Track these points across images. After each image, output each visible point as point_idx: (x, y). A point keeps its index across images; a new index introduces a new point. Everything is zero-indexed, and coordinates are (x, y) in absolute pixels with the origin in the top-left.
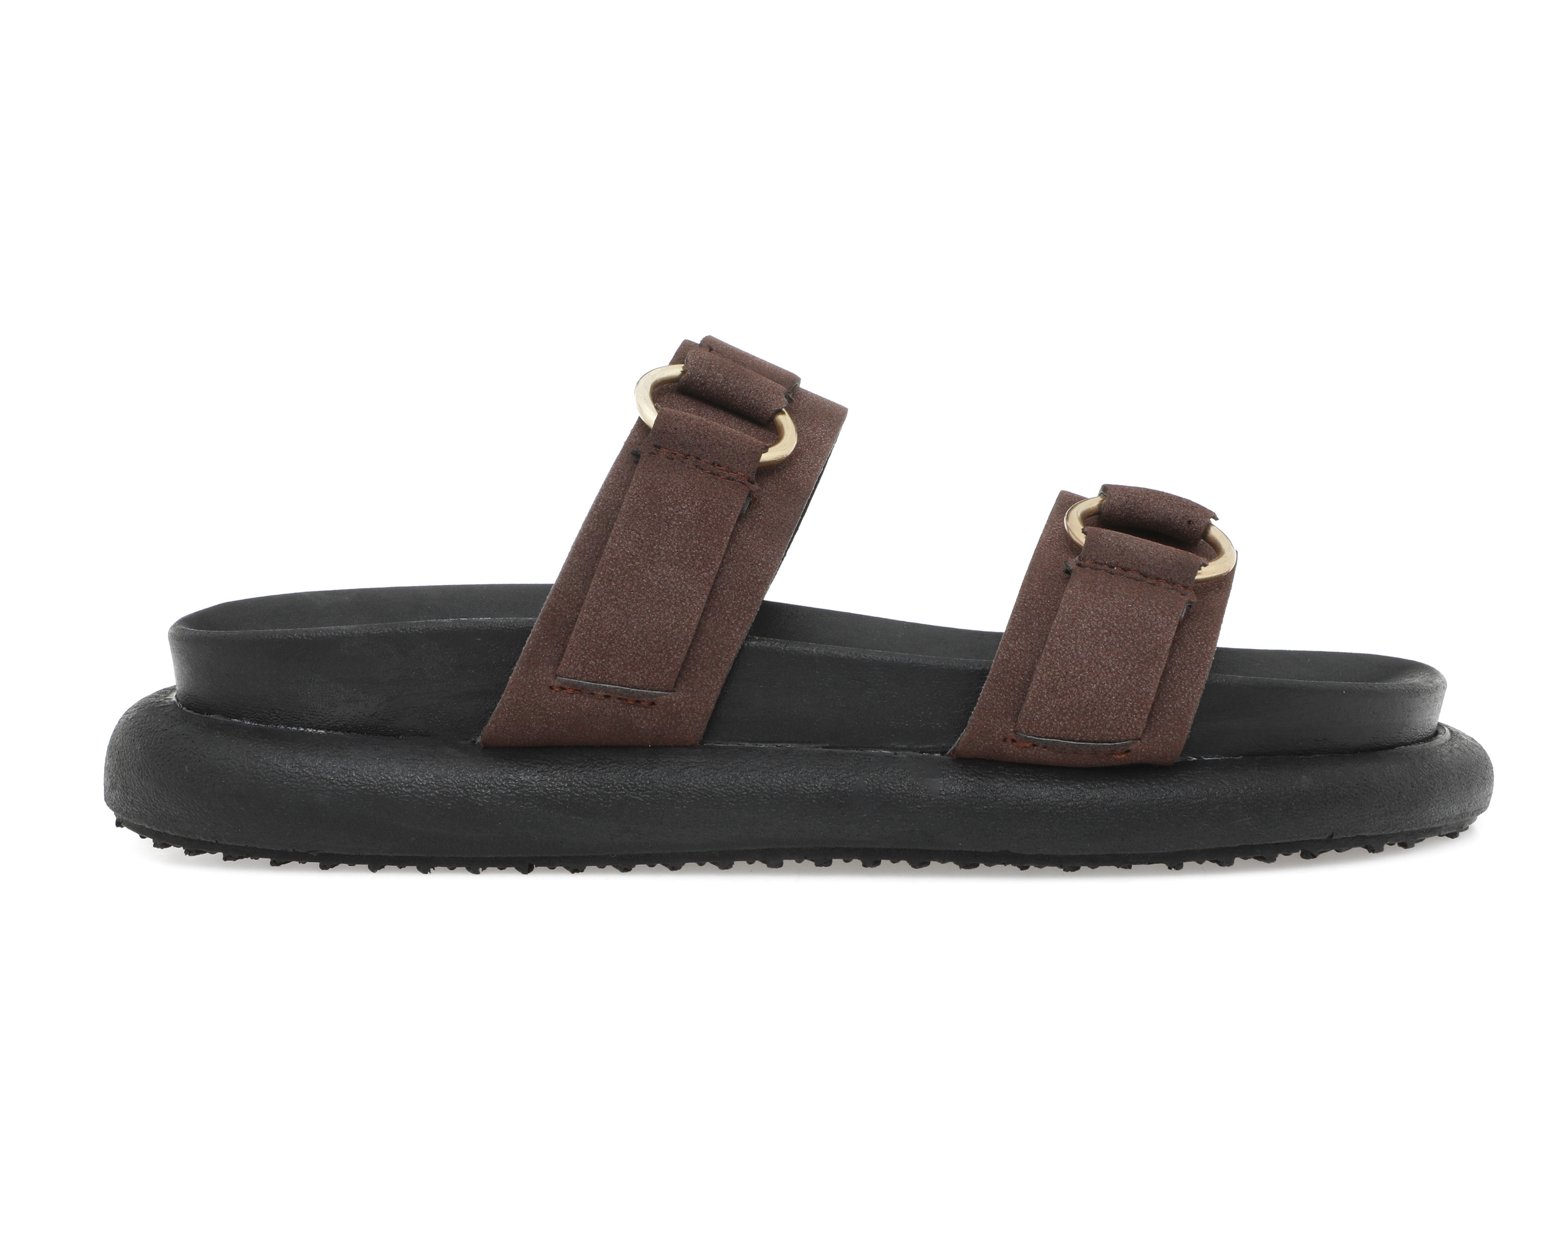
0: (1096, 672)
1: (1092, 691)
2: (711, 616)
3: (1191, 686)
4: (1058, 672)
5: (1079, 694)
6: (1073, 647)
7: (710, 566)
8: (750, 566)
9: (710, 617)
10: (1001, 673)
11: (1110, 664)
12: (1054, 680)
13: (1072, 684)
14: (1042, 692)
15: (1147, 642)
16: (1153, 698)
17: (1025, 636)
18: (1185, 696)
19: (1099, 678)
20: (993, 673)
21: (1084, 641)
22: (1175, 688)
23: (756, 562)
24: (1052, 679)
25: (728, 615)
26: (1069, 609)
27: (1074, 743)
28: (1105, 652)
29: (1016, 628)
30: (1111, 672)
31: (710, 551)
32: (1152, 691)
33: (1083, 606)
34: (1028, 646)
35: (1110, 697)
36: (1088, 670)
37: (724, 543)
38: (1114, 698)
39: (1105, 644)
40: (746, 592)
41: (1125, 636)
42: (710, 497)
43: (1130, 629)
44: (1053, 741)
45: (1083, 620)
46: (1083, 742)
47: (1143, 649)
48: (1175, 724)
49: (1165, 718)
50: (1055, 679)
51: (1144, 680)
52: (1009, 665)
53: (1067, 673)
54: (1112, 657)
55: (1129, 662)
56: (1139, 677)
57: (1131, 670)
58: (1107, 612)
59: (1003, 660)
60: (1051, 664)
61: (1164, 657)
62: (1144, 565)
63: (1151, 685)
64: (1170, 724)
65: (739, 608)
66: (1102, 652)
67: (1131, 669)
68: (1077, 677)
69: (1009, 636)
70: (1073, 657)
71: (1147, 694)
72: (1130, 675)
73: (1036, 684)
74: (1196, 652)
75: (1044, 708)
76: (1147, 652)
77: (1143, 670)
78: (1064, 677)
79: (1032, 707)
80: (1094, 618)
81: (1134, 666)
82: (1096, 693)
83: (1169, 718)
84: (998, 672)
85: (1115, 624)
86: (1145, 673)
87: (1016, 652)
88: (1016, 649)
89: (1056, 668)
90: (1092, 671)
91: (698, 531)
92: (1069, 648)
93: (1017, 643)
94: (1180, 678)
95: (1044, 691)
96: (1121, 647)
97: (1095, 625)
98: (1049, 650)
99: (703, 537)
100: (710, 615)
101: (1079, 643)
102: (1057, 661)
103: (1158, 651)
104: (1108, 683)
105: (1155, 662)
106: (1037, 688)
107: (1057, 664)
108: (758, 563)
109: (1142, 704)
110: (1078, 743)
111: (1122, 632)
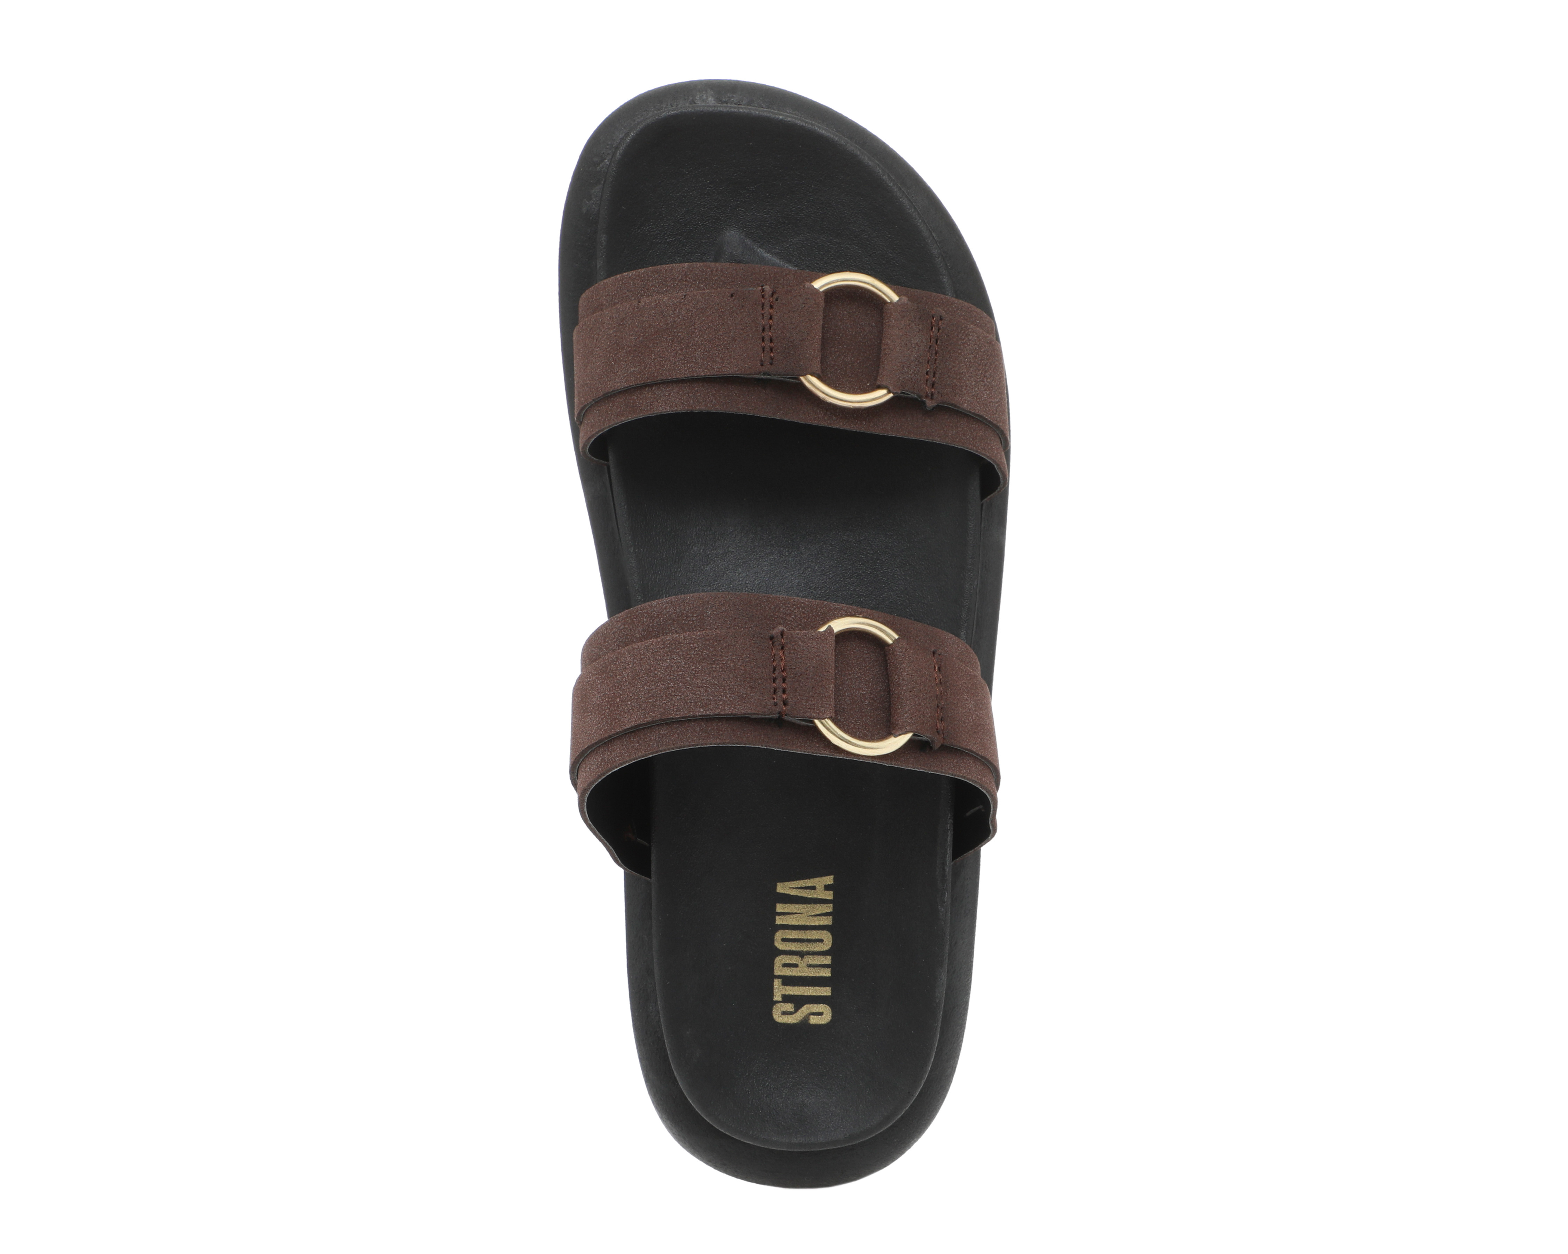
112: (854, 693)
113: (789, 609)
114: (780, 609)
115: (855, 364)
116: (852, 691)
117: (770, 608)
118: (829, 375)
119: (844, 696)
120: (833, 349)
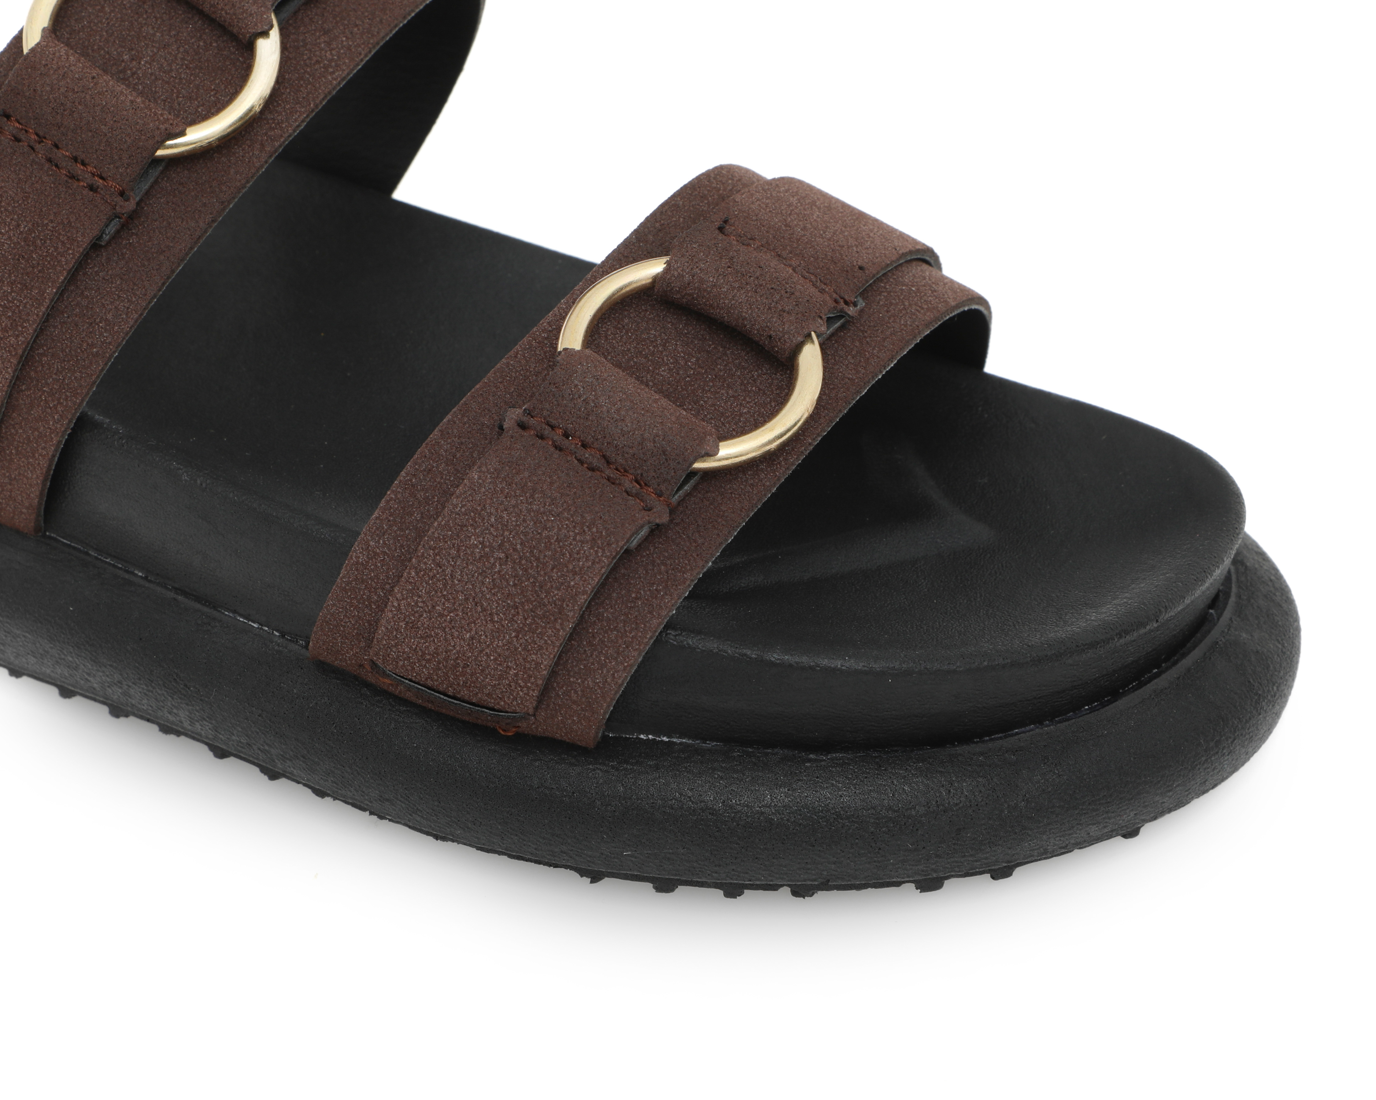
0: (472, 615)
1: (464, 640)
2: (25, 389)
3: (616, 659)
4: (422, 602)
5: (446, 640)
6: (448, 571)
7: (20, 329)
8: (87, 325)
9: (24, 391)
10: (352, 581)
11: (494, 609)
12: (415, 613)
13: (439, 625)
14: (398, 625)
15: (554, 586)
16: (545, 672)
17: (395, 532)
18: (602, 672)
19: (475, 626)
20: (344, 577)
21: (467, 564)
22: (591, 655)
23: (98, 320)
24: (413, 610)
25: (46, 394)
26: (463, 506)
27: (445, 698)
28: (492, 589)
29: (387, 518)
30: (492, 621)
31: (25, 307)
32: (545, 663)
33: (484, 506)
34: (396, 550)
35: (488, 656)
36: (463, 610)
37: (45, 298)
38: (492, 658)
39: (494, 575)
40: (73, 365)
41: (526, 570)
42: (46, 219)
43: (538, 559)
44: (417, 688)
45: (475, 529)
46: (457, 700)
47: (546, 596)
48: (582, 709)
49: (570, 696)
50: (417, 611)
51: (536, 644)
52: (366, 572)
53: (433, 607)
54: (499, 599)
55: (520, 612)
56: (530, 638)
57: (521, 625)
58: (514, 523)
59: (357, 563)
60: (414, 589)
61: (572, 614)
62: (610, 443)
63: (544, 653)
64: (574, 707)
65: (60, 386)
66: (487, 588)
67: (521, 623)
68: (447, 616)
69: (372, 528)
70: (445, 585)
71: (538, 664)
72: (518, 632)
73: (391, 611)
74: (643, 603)
75: (401, 645)
76: (549, 602)
77: (537, 628)
78: (430, 612)
79: (386, 640)
80: (492, 529)
81: (526, 619)
82: (469, 645)
83: (575, 698)
84: (349, 577)
85: (519, 546)
86: (539, 634)
87: (378, 554)
88: (378, 551)
89: (420, 597)
90: (467, 614)
91: (14, 272)
92: (443, 571)
93: (381, 542)
94: (603, 642)
95: (401, 624)
96: (515, 585)
97: (489, 542)
98: (416, 568)
99: (18, 283)
100: (24, 387)
101: (459, 565)
102: (423, 586)
103: (565, 604)
104: (486, 636)
105: (556, 620)
106: (393, 617)
107: (421, 591)
108: (100, 322)
109: (530, 677)
110: (450, 700)
111: (524, 562)
112: (153, 46)
113: (337, 47)
114: (346, 37)
115: (649, 376)
116: (157, 45)
117: (357, 26)
118: (653, 332)
119: (158, 28)
120: (693, 360)
